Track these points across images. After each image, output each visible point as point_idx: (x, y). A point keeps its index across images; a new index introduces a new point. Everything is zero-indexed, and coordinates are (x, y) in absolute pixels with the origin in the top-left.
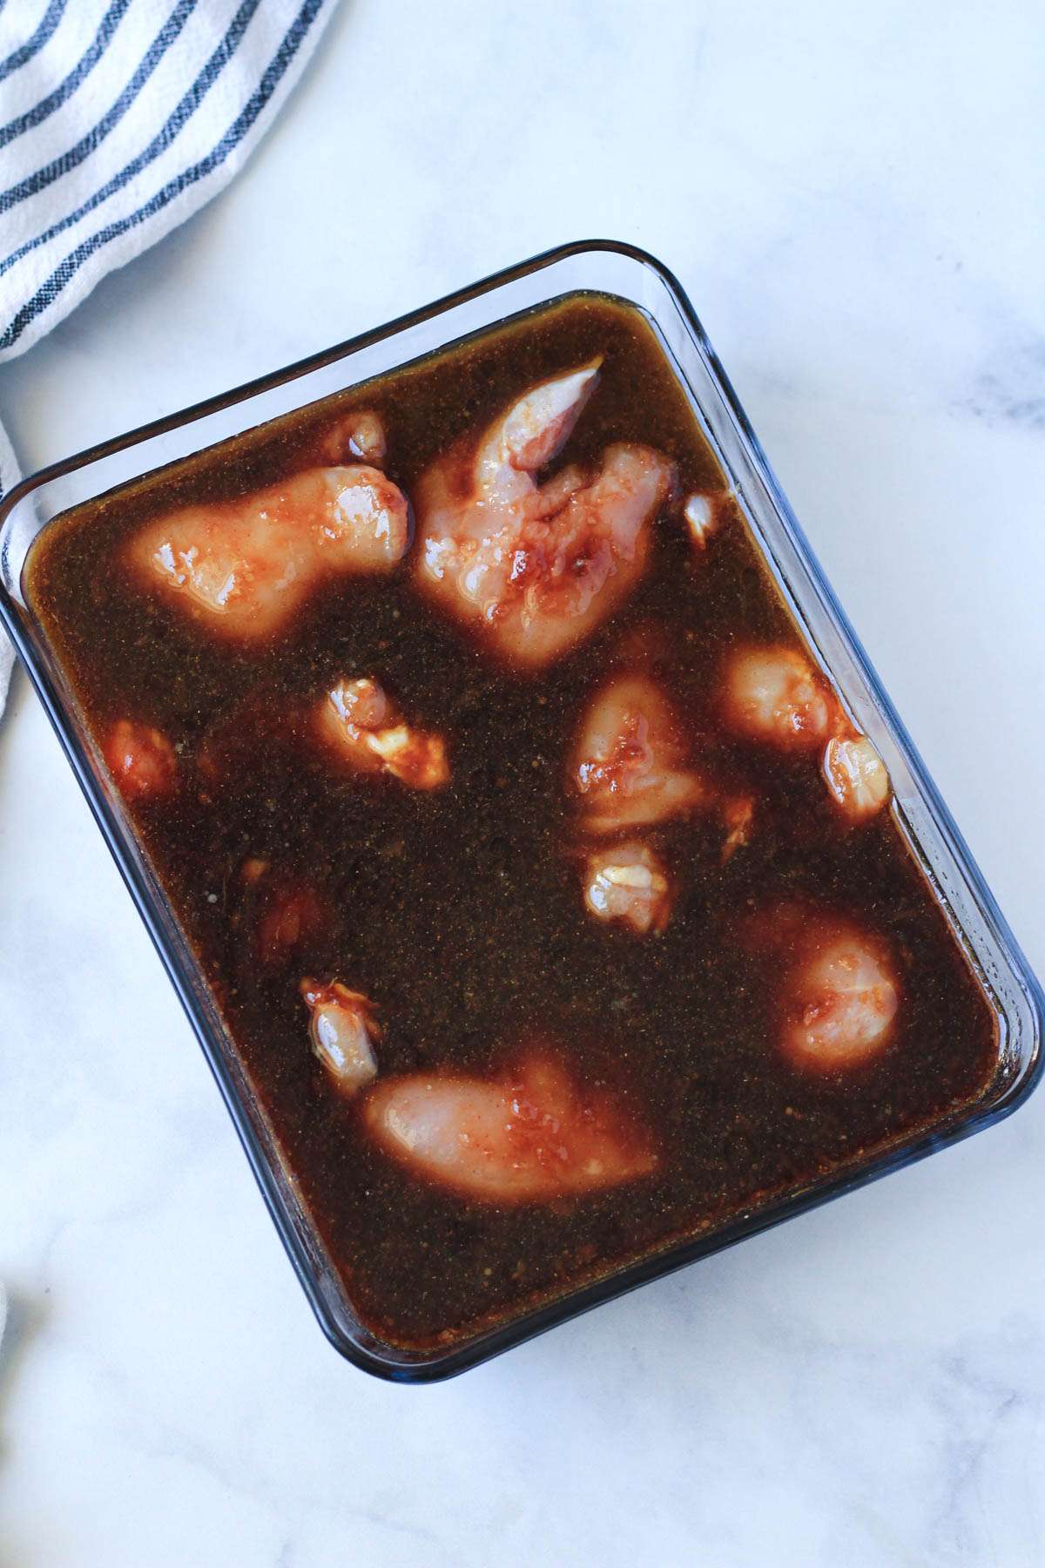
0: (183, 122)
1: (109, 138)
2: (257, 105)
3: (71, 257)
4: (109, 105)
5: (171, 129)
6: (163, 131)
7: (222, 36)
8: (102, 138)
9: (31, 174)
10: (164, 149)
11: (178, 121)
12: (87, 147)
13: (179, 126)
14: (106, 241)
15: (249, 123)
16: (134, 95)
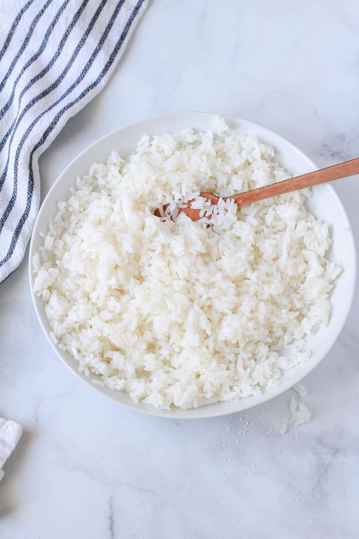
0: (86, 71)
1: (64, 79)
2: (109, 64)
3: (58, 114)
4: (63, 69)
5: (83, 74)
6: (81, 75)
7: (97, 44)
8: (62, 79)
9: (42, 91)
10: (81, 80)
11: (85, 71)
12: (58, 82)
13: (86, 73)
14: (68, 108)
15: (107, 70)
16: (71, 65)
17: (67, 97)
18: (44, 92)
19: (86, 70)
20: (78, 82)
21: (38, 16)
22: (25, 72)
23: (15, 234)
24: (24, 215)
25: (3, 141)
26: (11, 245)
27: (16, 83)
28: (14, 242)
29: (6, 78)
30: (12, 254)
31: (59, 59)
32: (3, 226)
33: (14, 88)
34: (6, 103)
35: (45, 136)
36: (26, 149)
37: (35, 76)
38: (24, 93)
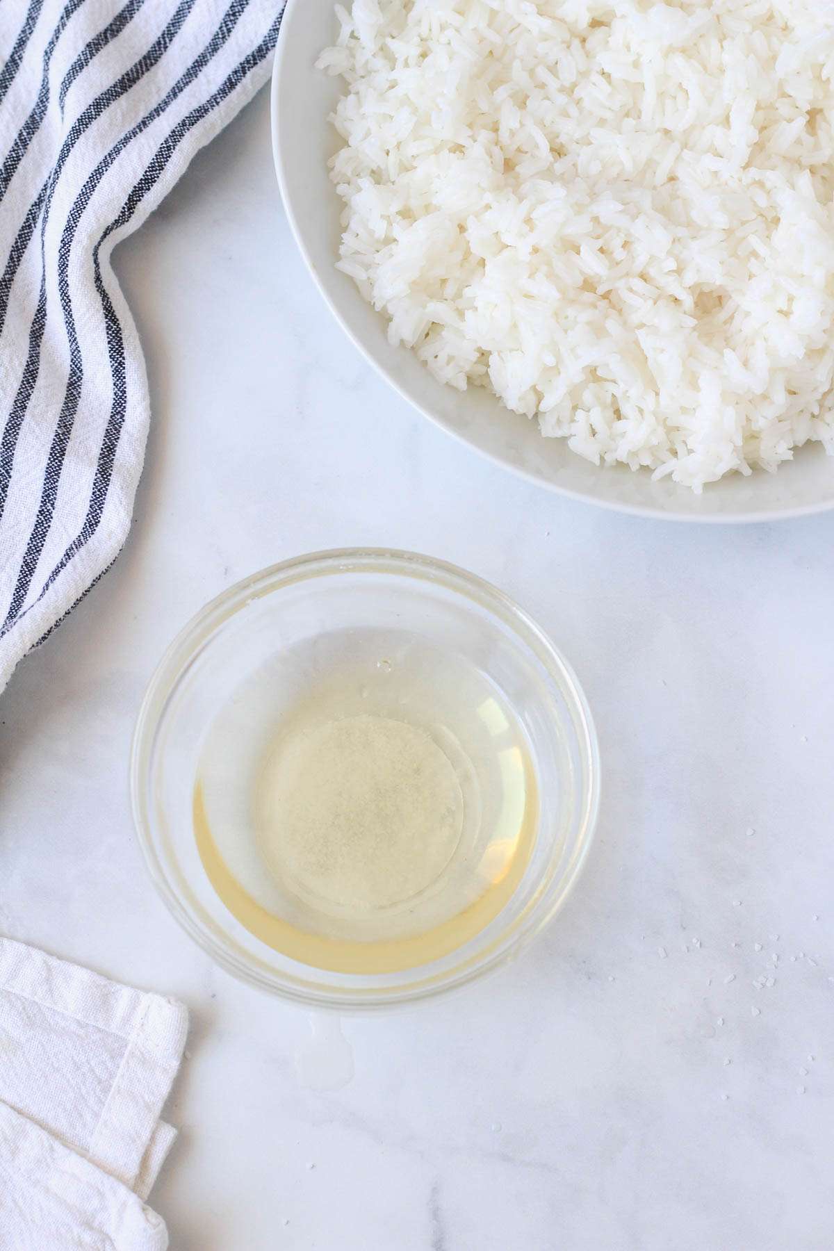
17: (187, 90)
18: (123, 78)
19: (234, 15)
20: (214, 47)
22: (70, 24)
23: (100, 473)
24: (111, 417)
25: (28, 219)
26: (91, 501)
27: (48, 54)
28: (98, 493)
29: (22, 43)
30: (97, 526)
32: (64, 454)
33: (46, 70)
34: (29, 112)
35: (134, 201)
36: (85, 242)
37: (98, 33)
38: (70, 83)
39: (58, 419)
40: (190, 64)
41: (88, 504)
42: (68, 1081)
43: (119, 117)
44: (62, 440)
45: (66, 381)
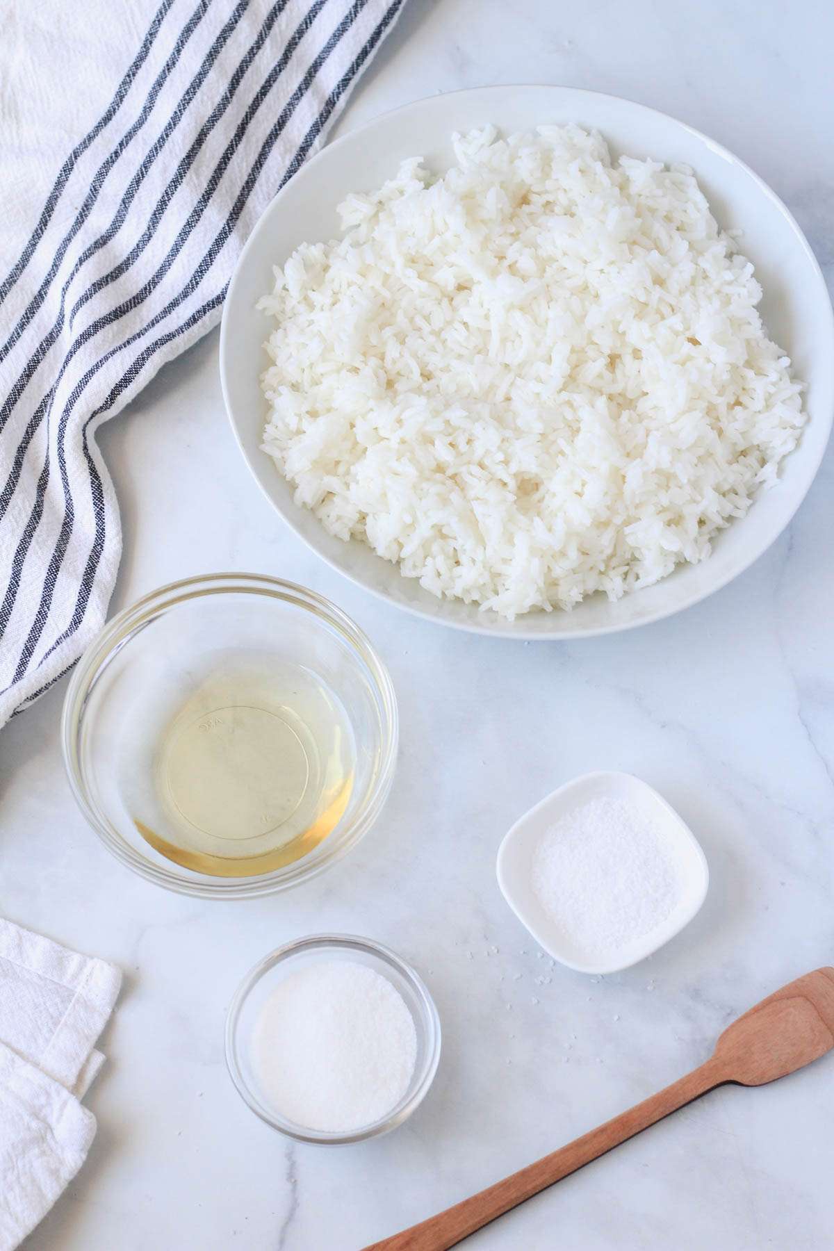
17: (162, 322)
18: (116, 310)
19: (201, 272)
20: (185, 294)
21: (107, 162)
22: (82, 269)
23: (84, 585)
24: (95, 546)
25: (41, 406)
26: (76, 606)
27: (65, 290)
28: (82, 600)
29: (47, 283)
30: (80, 624)
31: (149, 248)
32: (58, 570)
33: (63, 302)
34: (49, 330)
36: (78, 421)
37: (101, 277)
38: (77, 310)
39: (55, 546)
40: (166, 305)
41: (74, 608)
42: (29, 1016)
43: (110, 336)
44: (57, 561)
45: (62, 521)
